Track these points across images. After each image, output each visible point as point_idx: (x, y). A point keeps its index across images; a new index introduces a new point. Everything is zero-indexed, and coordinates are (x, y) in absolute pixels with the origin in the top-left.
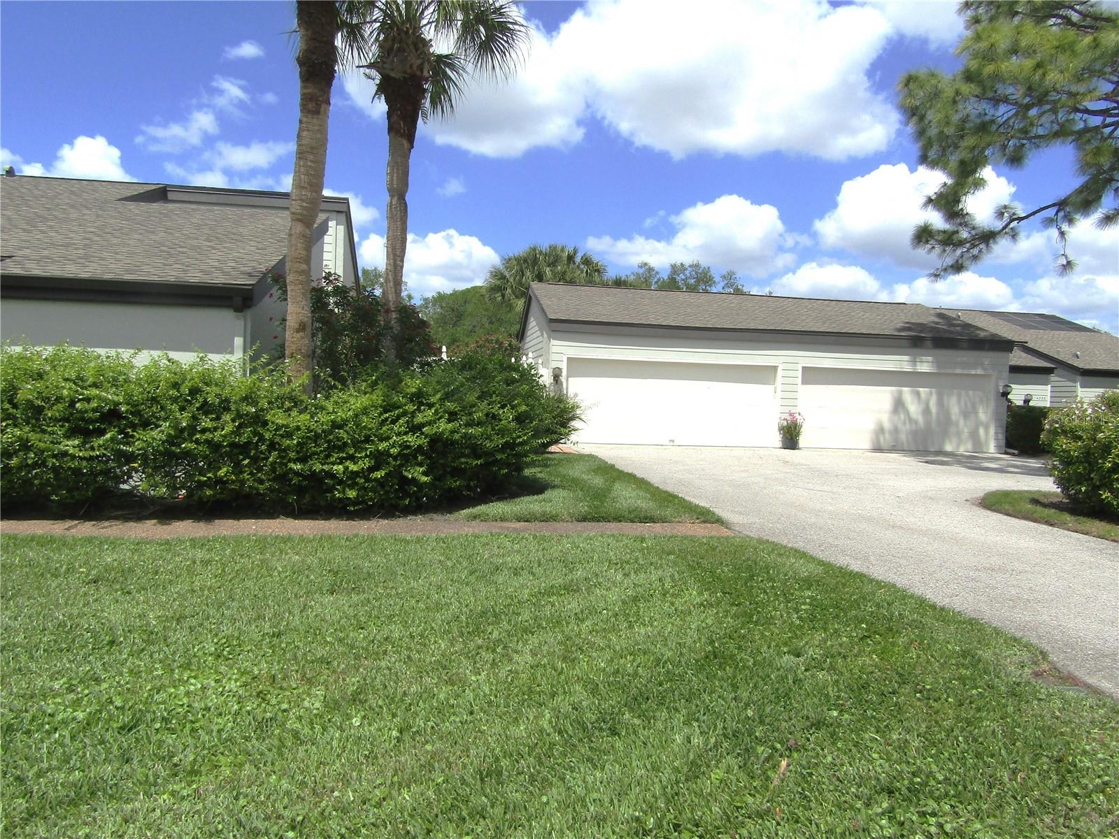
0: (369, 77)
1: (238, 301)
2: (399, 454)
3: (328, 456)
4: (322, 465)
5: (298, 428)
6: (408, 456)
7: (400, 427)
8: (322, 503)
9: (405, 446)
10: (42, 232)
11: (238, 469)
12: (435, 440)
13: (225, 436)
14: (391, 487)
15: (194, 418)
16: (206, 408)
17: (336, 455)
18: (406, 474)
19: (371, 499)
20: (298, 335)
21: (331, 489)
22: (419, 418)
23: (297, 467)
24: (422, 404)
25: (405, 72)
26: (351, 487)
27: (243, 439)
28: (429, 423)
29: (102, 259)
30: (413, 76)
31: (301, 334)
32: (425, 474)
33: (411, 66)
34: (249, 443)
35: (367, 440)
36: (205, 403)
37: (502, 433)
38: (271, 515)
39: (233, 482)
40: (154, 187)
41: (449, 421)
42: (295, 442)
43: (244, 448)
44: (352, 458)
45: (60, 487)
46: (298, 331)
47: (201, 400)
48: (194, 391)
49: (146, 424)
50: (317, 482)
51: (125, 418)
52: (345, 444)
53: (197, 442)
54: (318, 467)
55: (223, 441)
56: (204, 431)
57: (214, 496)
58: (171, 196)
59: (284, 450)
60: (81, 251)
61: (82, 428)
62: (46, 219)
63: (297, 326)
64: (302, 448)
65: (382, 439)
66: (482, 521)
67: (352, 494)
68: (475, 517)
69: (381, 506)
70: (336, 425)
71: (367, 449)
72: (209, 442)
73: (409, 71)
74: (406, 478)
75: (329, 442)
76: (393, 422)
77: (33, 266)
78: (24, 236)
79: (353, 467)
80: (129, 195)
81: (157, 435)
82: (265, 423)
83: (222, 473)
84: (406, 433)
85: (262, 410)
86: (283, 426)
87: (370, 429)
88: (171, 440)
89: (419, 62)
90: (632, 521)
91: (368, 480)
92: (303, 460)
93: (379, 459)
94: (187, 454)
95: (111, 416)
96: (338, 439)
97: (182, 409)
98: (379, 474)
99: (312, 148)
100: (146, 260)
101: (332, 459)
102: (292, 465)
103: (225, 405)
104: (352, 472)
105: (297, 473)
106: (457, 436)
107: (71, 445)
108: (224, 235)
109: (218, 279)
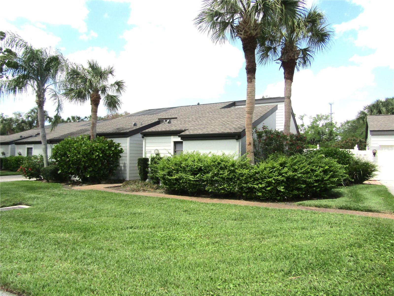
0: (277, 63)
1: (237, 137)
2: (276, 182)
3: (254, 182)
4: (252, 185)
5: (245, 174)
6: (279, 183)
7: (276, 174)
8: (253, 196)
9: (277, 180)
10: (198, 121)
11: (229, 185)
12: (288, 178)
13: (225, 176)
14: (274, 193)
15: (219, 171)
16: (221, 168)
17: (256, 182)
18: (278, 189)
19: (267, 196)
20: (249, 146)
21: (255, 193)
22: (283, 171)
23: (245, 185)
24: (285, 166)
25: (288, 59)
26: (260, 192)
27: (230, 177)
28: (286, 173)
29: (208, 128)
30: (291, 59)
31: (250, 146)
32: (283, 189)
33: (290, 57)
34: (232, 178)
35: (265, 178)
36: (221, 167)
37: (316, 176)
38: (239, 199)
39: (229, 189)
40: (231, 103)
41: (293, 172)
42: (244, 178)
43: (231, 179)
44: (261, 183)
45: (190, 188)
46: (249, 145)
47: (220, 166)
48: (219, 164)
49: (208, 172)
50: (251, 190)
51: (203, 171)
52: (259, 179)
53: (219, 177)
54: (250, 185)
55: (225, 177)
56: (221, 174)
57: (224, 192)
58: (236, 104)
59: (241, 180)
60: (204, 126)
61: (194, 173)
62: (200, 117)
63: (248, 144)
64: (246, 180)
65: (270, 178)
66: (302, 206)
67: (260, 194)
68: (300, 204)
69: (271, 199)
70: (256, 173)
71: (265, 181)
72: (222, 178)
73: (290, 58)
74: (278, 190)
75: (254, 178)
76: (274, 172)
77: (191, 131)
78: (193, 123)
79: (260, 186)
80: (224, 106)
81: (210, 175)
82: (236, 173)
83: (225, 186)
84: (278, 176)
85: (236, 169)
86: (241, 173)
87: (266, 175)
88: (213, 177)
89: (293, 54)
90: (362, 211)
91: (266, 190)
92: (246, 183)
93: (269, 184)
94: (216, 181)
95: (200, 170)
96: (257, 177)
97: (216, 168)
98: (269, 188)
99: (250, 92)
100: (218, 127)
101: (255, 183)
102: (243, 185)
103: (226, 167)
104: (261, 188)
105: (245, 187)
106: (296, 177)
107: (191, 178)
108: (242, 116)
109: (233, 131)
